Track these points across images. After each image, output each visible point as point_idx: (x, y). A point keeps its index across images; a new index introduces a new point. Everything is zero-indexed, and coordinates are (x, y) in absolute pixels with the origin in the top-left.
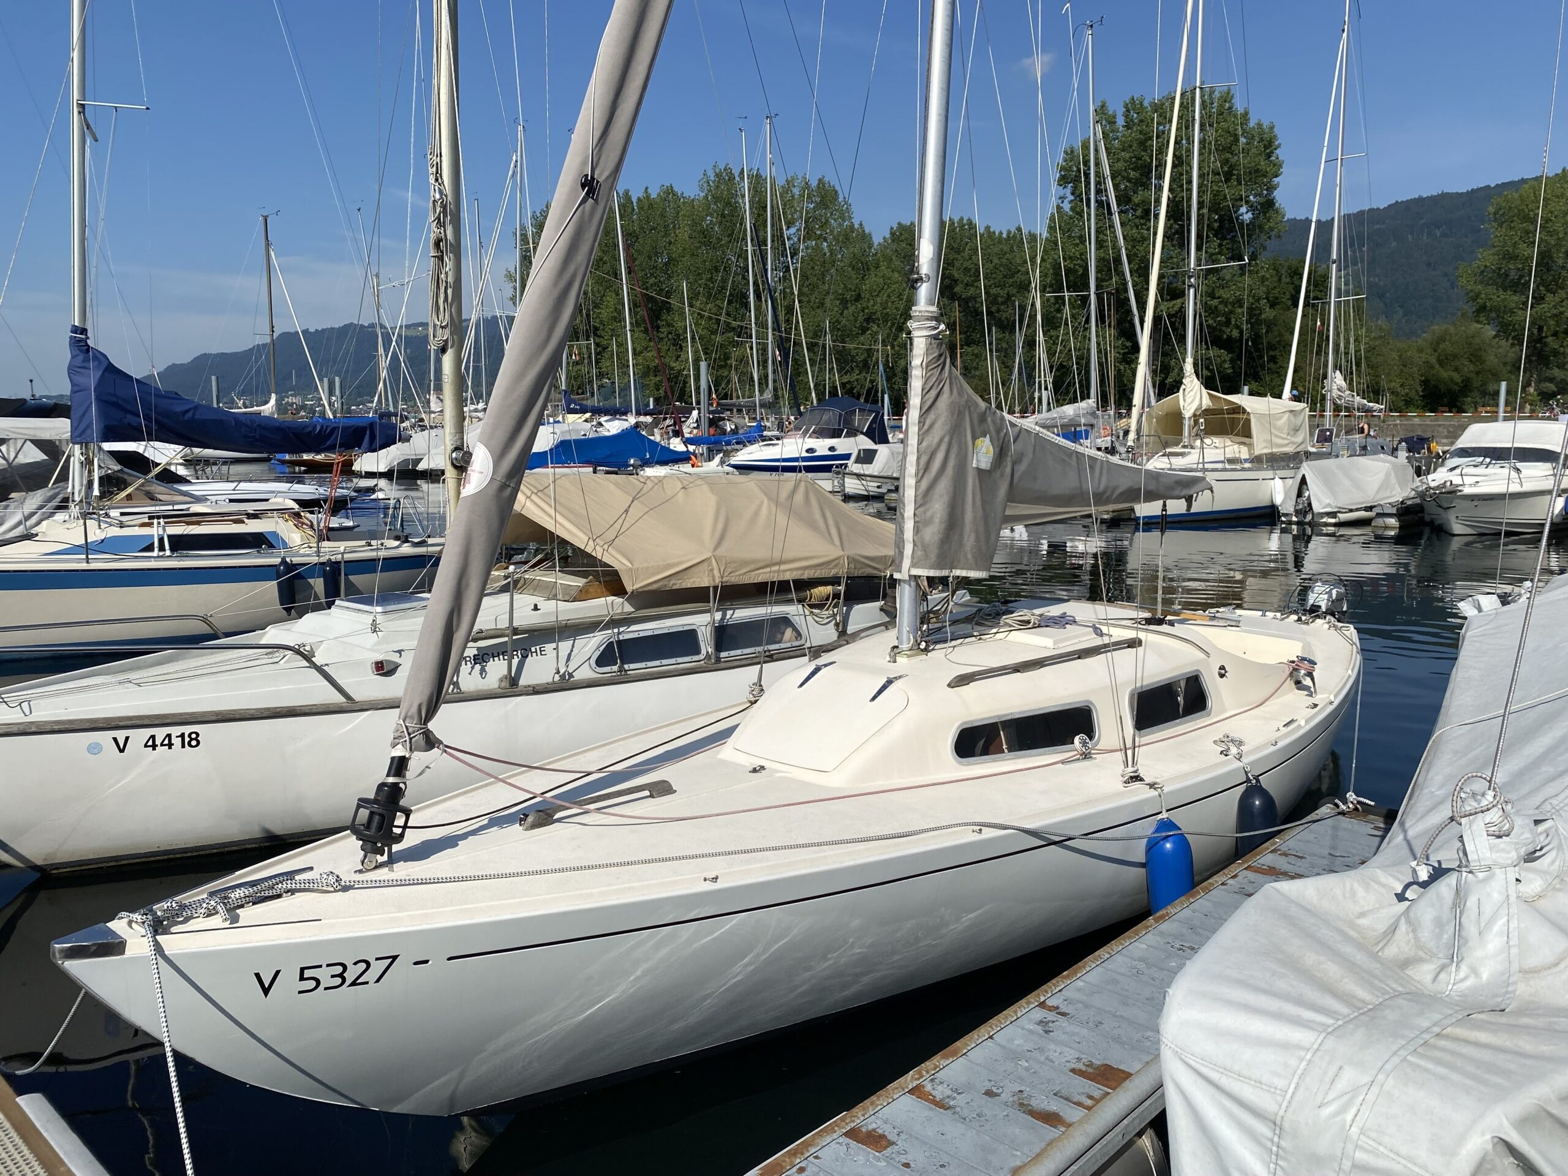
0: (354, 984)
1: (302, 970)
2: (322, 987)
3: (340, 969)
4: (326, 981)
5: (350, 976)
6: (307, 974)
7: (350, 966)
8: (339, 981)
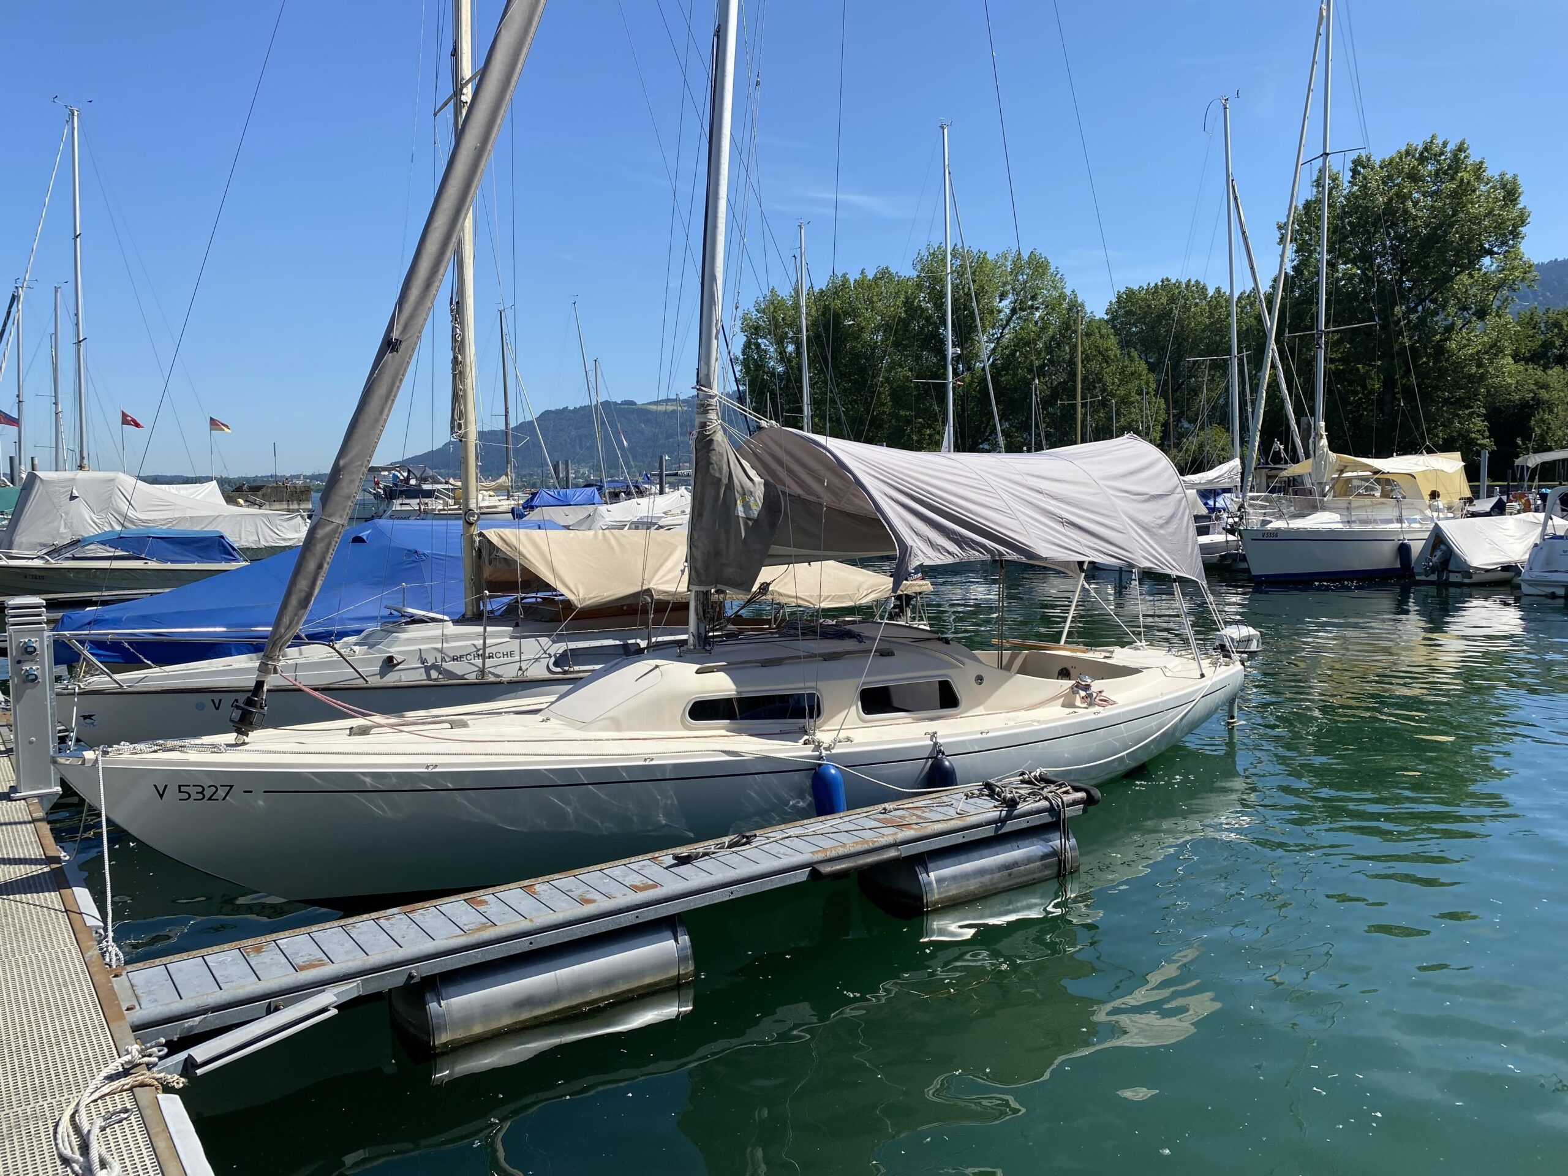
0: (210, 799)
1: (180, 786)
2: (192, 798)
3: (200, 789)
4: (194, 796)
5: (208, 794)
6: (183, 789)
7: (206, 788)
8: (201, 796)
